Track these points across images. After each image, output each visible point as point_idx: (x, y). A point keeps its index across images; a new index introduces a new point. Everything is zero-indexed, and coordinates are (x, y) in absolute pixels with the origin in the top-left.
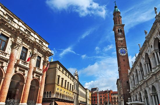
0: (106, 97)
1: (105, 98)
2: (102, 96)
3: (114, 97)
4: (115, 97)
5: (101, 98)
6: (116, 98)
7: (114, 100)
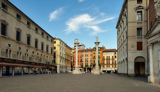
0: (94, 56)
1: (92, 57)
2: (89, 55)
3: (107, 57)
4: (109, 57)
5: (87, 57)
6: (111, 58)
7: (107, 62)
